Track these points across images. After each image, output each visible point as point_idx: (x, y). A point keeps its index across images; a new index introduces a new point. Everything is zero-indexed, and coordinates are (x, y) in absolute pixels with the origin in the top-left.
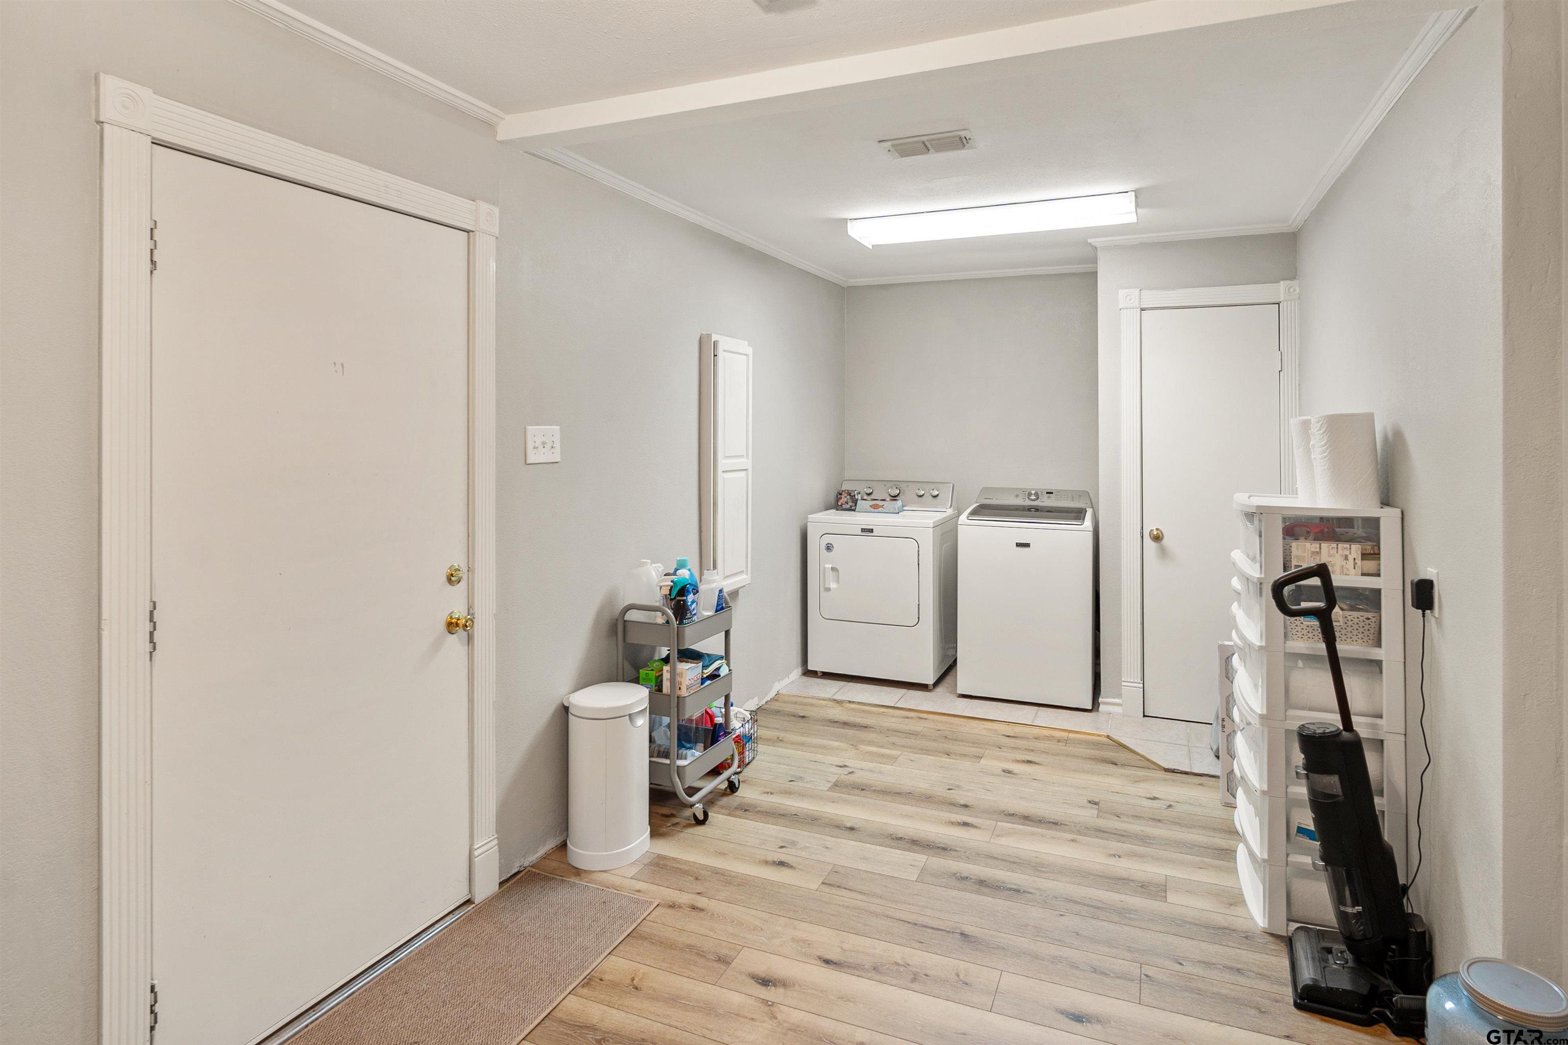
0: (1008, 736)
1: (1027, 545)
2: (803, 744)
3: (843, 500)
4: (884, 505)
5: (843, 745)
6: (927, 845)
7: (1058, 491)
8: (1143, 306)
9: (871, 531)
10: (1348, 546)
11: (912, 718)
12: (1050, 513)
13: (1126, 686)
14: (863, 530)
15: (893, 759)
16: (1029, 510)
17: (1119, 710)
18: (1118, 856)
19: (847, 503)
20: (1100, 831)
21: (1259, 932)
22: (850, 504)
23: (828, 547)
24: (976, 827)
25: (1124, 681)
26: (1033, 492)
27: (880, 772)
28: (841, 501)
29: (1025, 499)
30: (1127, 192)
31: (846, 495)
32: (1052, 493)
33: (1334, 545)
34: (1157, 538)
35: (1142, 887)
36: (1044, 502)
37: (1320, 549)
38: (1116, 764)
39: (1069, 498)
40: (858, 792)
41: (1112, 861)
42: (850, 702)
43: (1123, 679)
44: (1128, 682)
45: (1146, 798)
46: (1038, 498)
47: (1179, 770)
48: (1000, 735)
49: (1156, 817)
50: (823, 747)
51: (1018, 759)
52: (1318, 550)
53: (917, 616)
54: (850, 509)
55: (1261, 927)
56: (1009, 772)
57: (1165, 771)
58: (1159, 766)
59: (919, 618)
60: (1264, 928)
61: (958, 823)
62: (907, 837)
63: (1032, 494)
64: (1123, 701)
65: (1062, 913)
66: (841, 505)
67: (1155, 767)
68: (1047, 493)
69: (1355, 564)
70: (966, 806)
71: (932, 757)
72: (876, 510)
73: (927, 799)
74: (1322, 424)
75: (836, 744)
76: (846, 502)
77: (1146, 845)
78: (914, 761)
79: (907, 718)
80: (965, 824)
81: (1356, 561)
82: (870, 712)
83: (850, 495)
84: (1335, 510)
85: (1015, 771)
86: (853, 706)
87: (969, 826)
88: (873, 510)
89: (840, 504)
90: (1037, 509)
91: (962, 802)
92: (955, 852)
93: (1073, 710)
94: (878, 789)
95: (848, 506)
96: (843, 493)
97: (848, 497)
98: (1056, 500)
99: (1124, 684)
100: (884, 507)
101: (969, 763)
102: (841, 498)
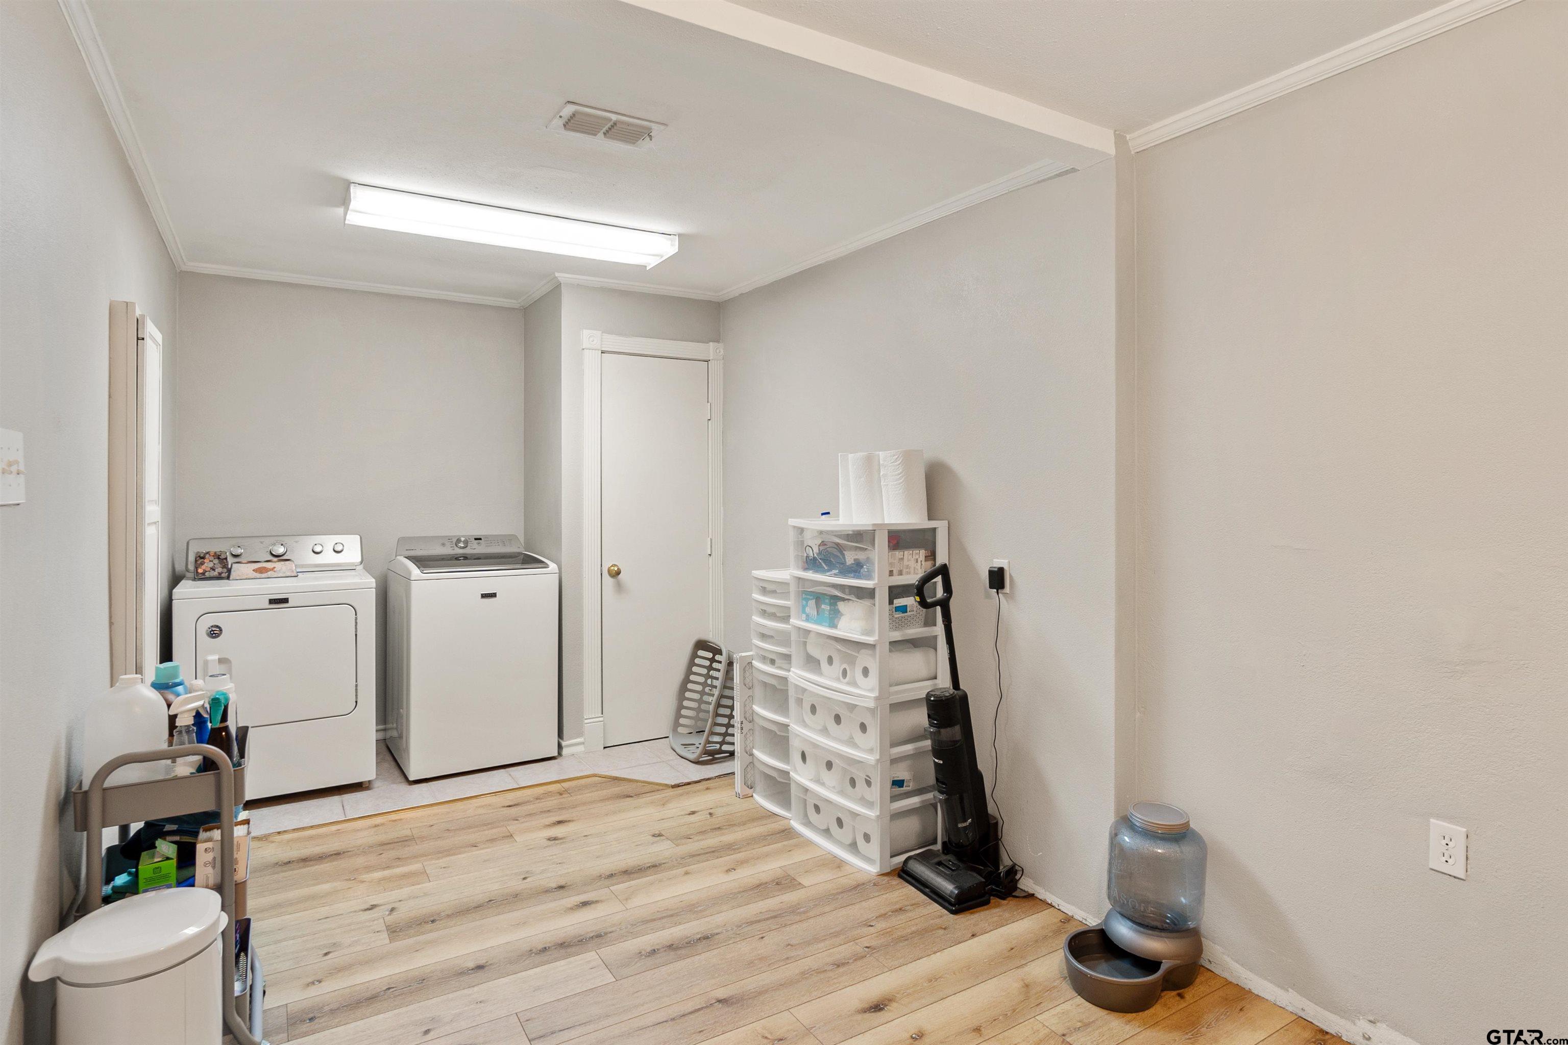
0: (510, 806)
1: (493, 595)
2: (279, 905)
3: (208, 565)
4: (275, 568)
5: (337, 884)
6: (579, 941)
7: (486, 537)
8: (603, 349)
9: (286, 601)
10: (918, 551)
11: (383, 824)
12: (478, 560)
13: (588, 723)
14: (272, 601)
15: (423, 874)
16: (457, 559)
17: (581, 748)
18: (732, 869)
19: (213, 569)
20: (694, 856)
21: (875, 878)
22: (219, 570)
23: (212, 631)
24: (597, 902)
25: (586, 719)
26: (463, 539)
27: (426, 895)
28: (204, 567)
29: (453, 547)
30: (670, 235)
31: (212, 558)
32: (480, 539)
33: (911, 552)
34: (615, 574)
35: (777, 884)
36: (474, 549)
37: (904, 556)
38: (631, 797)
39: (499, 544)
40: (430, 926)
41: (733, 876)
42: (279, 833)
43: (585, 718)
44: (594, 718)
45: (686, 814)
46: (467, 547)
47: (683, 783)
48: (500, 808)
49: (715, 827)
50: (312, 897)
51: (547, 823)
52: (902, 557)
53: (355, 701)
54: (219, 578)
55: (876, 873)
56: (555, 839)
57: (673, 788)
58: (666, 785)
59: (356, 702)
60: (877, 872)
61: (577, 905)
62: (549, 945)
63: (463, 542)
64: (585, 739)
65: (761, 936)
66: (203, 574)
67: (661, 788)
68: (476, 539)
69: (922, 564)
70: (561, 887)
71: (463, 856)
72: (263, 575)
73: (514, 899)
74: (898, 457)
75: (326, 887)
76: (211, 568)
77: (737, 851)
78: (449, 867)
79: (376, 826)
80: (585, 904)
81: (922, 563)
82: (319, 836)
83: (219, 558)
84: (911, 524)
85: (560, 835)
86: (287, 837)
87: (590, 904)
88: (258, 575)
89: (200, 571)
90: (466, 558)
91: (554, 885)
92: (612, 934)
93: (540, 762)
94: (450, 913)
95: (215, 574)
96: (207, 556)
97: (216, 561)
98: (487, 546)
99: (586, 721)
100: (275, 569)
101: (508, 846)
102: (202, 564)
